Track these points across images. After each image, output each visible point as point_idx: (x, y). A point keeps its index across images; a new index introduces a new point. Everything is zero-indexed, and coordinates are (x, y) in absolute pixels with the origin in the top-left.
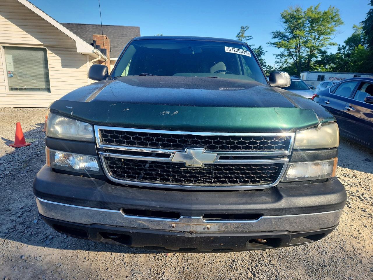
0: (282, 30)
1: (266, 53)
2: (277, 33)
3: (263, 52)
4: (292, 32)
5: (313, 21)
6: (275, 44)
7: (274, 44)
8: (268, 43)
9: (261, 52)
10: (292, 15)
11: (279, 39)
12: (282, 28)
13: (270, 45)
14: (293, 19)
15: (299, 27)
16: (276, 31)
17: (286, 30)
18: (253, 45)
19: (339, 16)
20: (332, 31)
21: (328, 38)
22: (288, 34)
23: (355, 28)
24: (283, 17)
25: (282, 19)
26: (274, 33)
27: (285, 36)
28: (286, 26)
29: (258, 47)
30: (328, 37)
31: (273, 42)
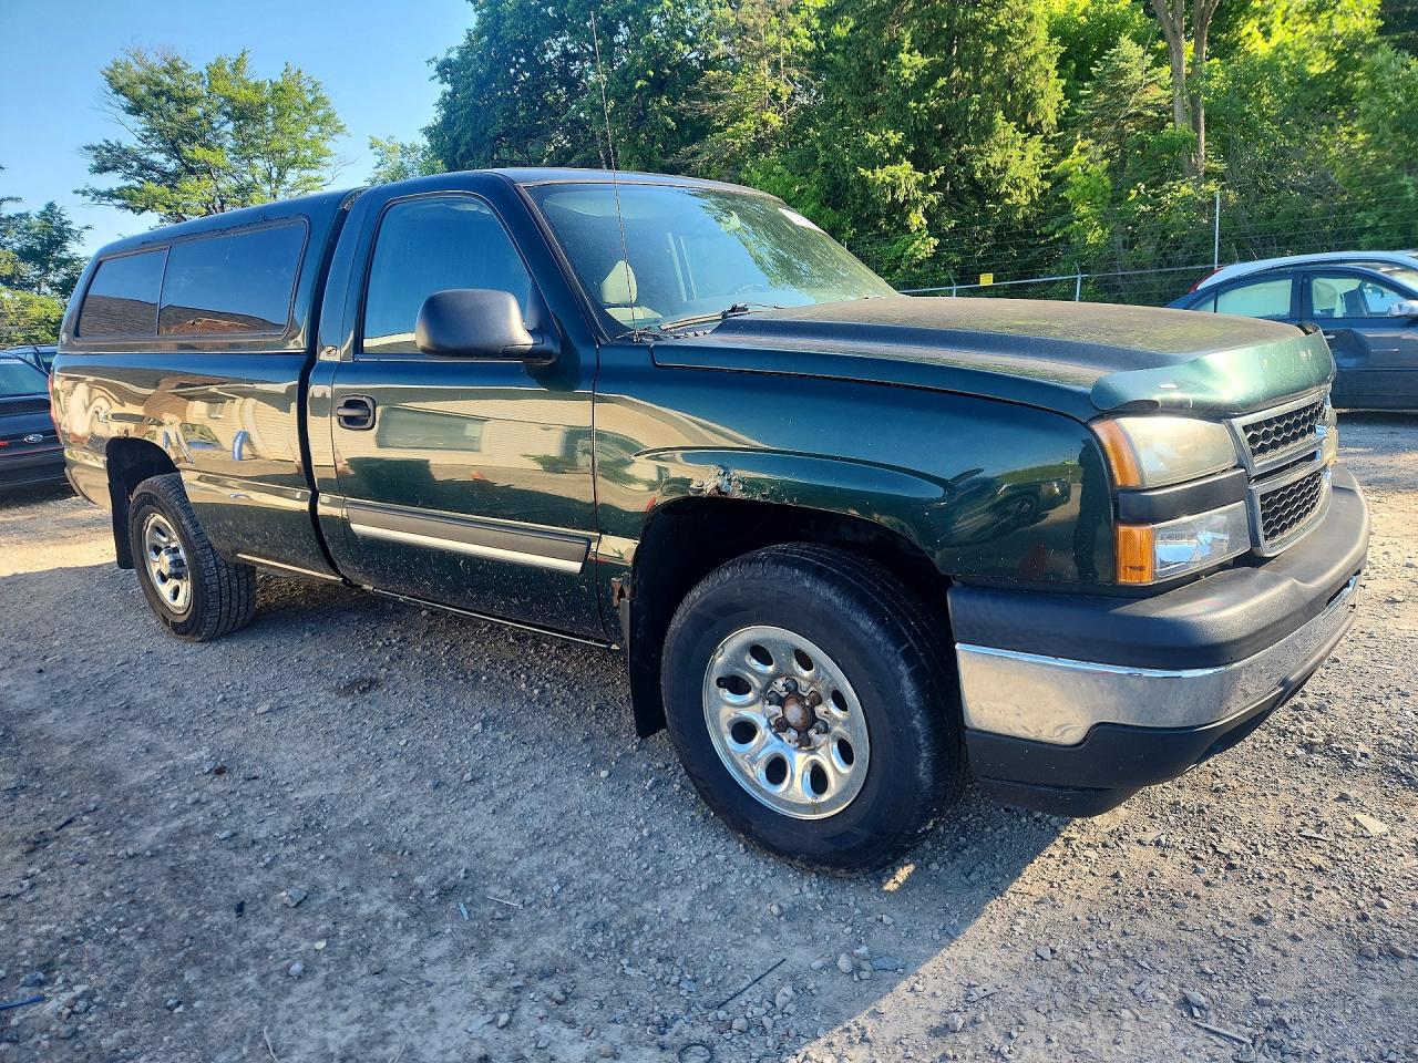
0: (131, 142)
1: (86, 234)
2: (108, 151)
3: (70, 231)
4: (174, 150)
5: (243, 114)
6: (117, 197)
7: (111, 195)
8: (84, 193)
9: (60, 230)
10: (157, 85)
11: (126, 178)
12: (128, 132)
13: (94, 199)
14: (164, 99)
15: (193, 133)
16: (104, 144)
17: (144, 139)
18: (10, 199)
19: (327, 103)
20: (321, 156)
21: (315, 180)
22: (159, 158)
23: (377, 149)
24: (119, 90)
25: (115, 96)
26: (95, 148)
27: (150, 167)
28: (138, 123)
29: (43, 208)
30: (313, 174)
31: (104, 188)
